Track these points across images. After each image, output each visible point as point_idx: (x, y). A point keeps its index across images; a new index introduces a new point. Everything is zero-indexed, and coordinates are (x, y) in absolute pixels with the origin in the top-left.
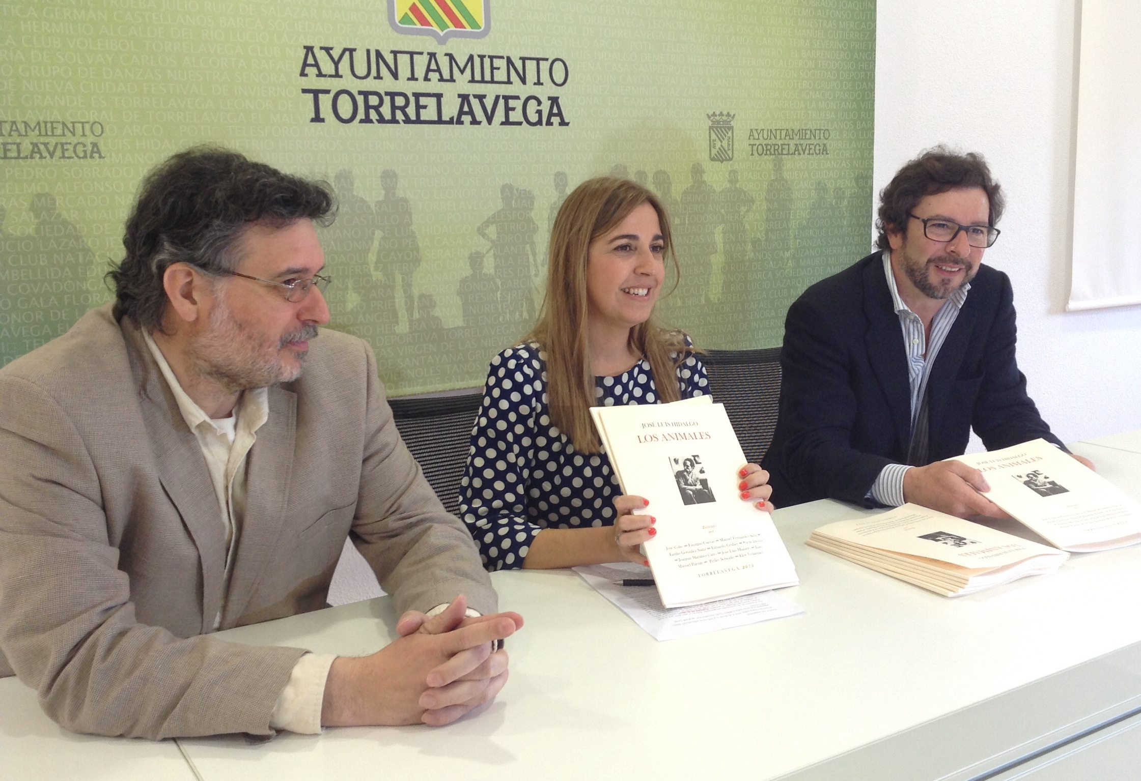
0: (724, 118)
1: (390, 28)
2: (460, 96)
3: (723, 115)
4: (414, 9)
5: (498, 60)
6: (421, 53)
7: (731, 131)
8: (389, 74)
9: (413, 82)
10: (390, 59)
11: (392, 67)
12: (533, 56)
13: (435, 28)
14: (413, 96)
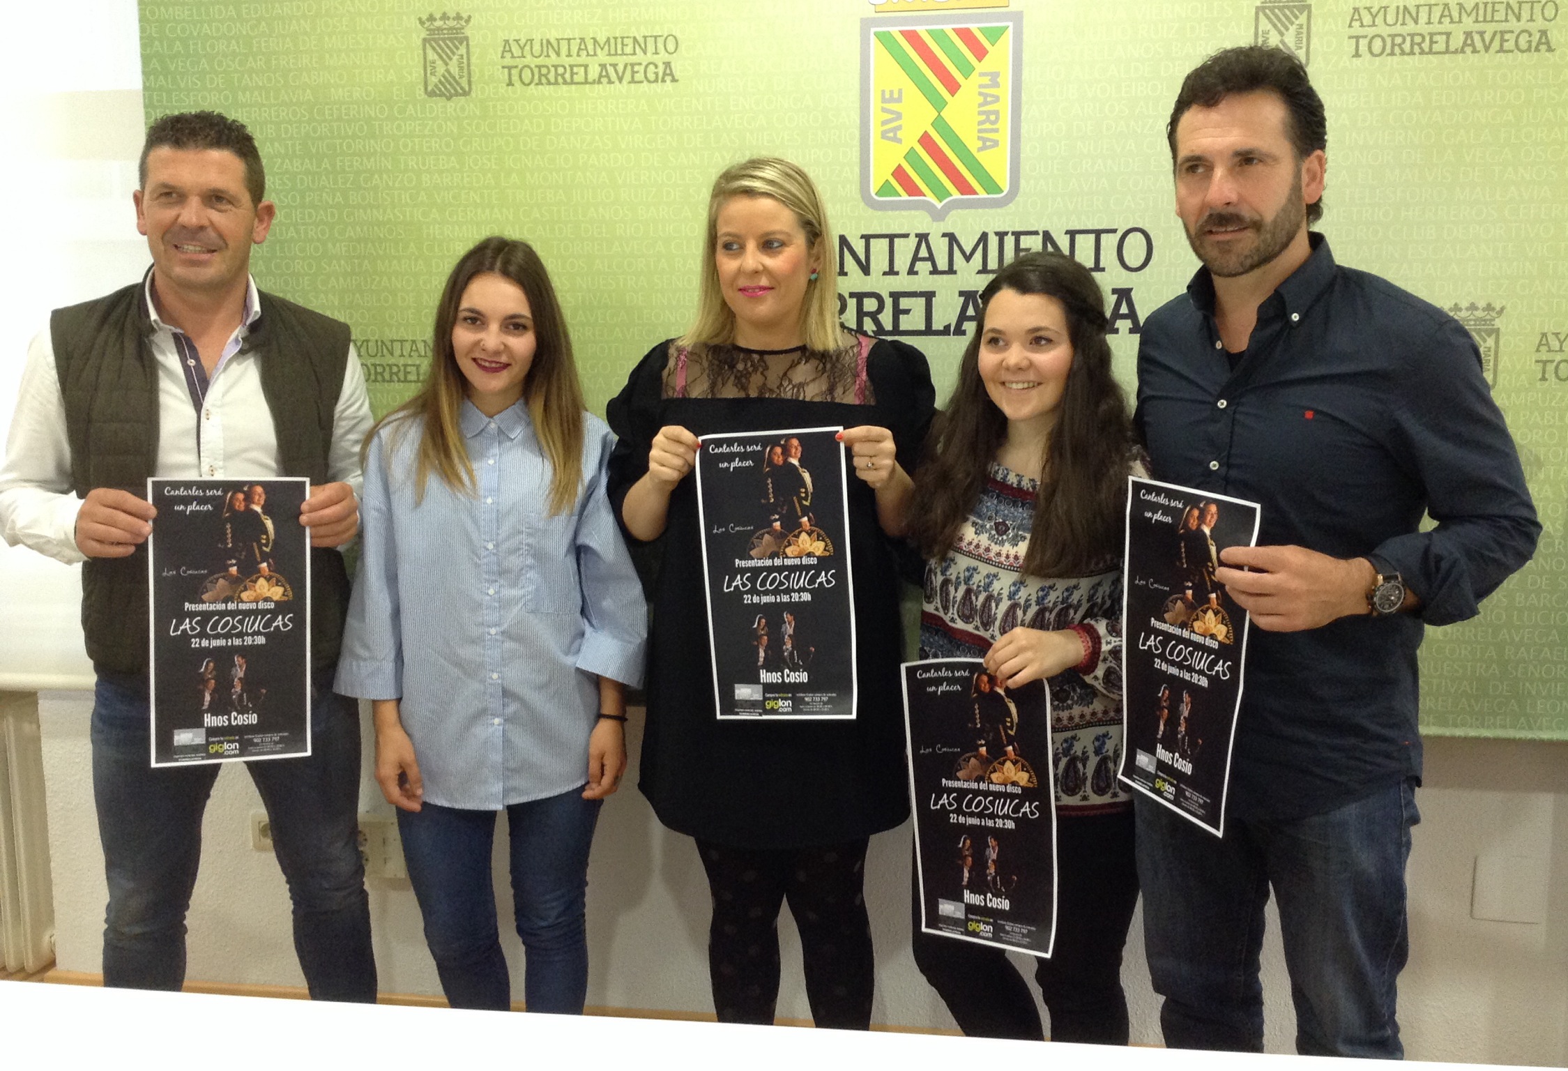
0: (1479, 314)
1: (862, 204)
2: (961, 294)
3: (1476, 309)
4: (899, 174)
5: (1028, 237)
6: (906, 236)
7: (1494, 336)
8: (856, 267)
9: (891, 277)
10: (859, 247)
11: (862, 257)
12: (1091, 228)
13: (930, 197)
14: (890, 297)
